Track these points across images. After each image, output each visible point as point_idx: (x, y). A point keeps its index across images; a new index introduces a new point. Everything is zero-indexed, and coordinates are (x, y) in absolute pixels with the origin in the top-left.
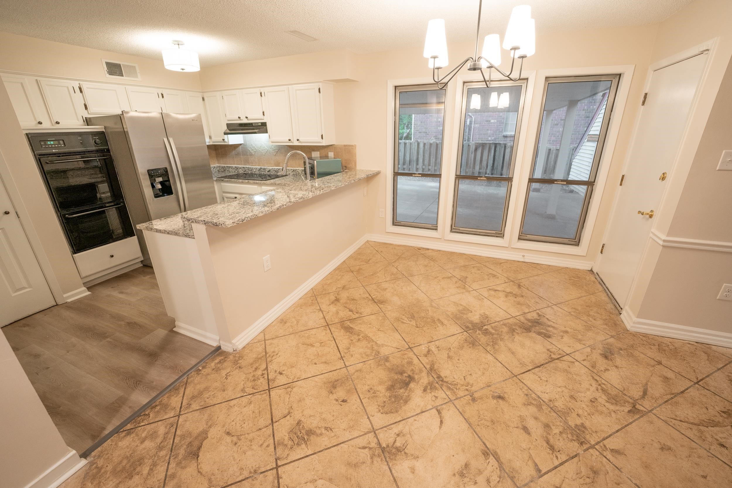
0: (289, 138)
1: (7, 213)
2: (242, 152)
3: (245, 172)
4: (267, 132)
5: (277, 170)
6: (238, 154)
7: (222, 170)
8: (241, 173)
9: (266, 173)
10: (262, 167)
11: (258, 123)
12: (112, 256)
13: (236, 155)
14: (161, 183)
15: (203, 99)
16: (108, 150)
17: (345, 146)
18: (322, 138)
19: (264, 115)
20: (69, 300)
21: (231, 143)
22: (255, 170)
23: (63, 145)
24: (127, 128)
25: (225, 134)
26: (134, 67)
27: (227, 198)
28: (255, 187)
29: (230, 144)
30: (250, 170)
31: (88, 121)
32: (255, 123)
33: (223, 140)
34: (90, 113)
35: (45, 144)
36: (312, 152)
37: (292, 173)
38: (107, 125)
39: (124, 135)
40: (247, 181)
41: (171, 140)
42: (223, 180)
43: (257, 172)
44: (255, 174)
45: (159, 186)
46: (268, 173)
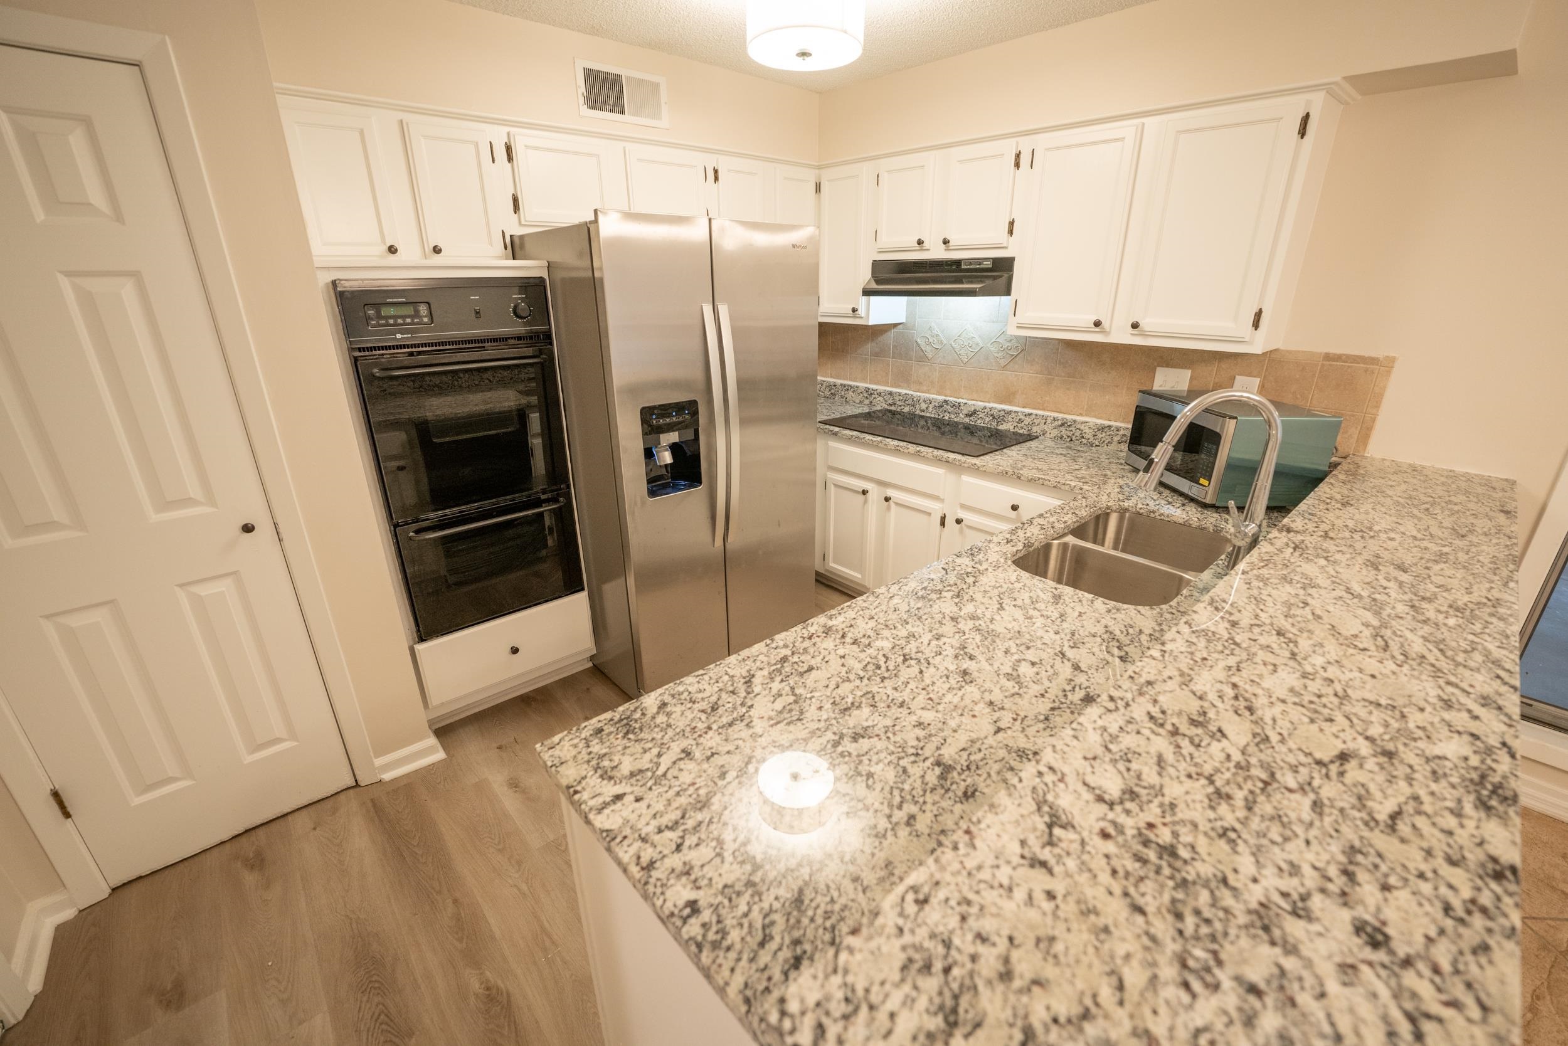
0: (1095, 318)
1: (248, 529)
2: (894, 346)
3: (893, 408)
4: (1008, 292)
5: (1002, 413)
6: (879, 354)
7: (827, 393)
8: (879, 408)
9: (961, 418)
10: (951, 399)
11: (980, 261)
12: (515, 651)
13: (877, 354)
14: (675, 448)
15: (818, 188)
16: (548, 336)
17: (1328, 357)
18: (1256, 325)
19: (1011, 232)
20: (387, 776)
21: (874, 320)
22: (924, 406)
23: (426, 320)
24: (601, 269)
25: (867, 292)
26: (655, 86)
27: (835, 485)
28: (939, 471)
29: (870, 323)
30: (910, 402)
31: (515, 247)
32: (970, 261)
33: (854, 310)
34: (523, 222)
35: (379, 316)
36: (1159, 370)
37: (1055, 432)
38: (556, 257)
39: (592, 288)
40: (913, 448)
41: (723, 310)
42: (835, 434)
43: (931, 413)
44: (922, 417)
45: (667, 458)
46: (967, 420)
